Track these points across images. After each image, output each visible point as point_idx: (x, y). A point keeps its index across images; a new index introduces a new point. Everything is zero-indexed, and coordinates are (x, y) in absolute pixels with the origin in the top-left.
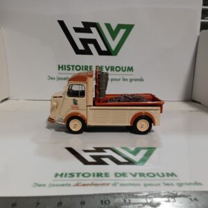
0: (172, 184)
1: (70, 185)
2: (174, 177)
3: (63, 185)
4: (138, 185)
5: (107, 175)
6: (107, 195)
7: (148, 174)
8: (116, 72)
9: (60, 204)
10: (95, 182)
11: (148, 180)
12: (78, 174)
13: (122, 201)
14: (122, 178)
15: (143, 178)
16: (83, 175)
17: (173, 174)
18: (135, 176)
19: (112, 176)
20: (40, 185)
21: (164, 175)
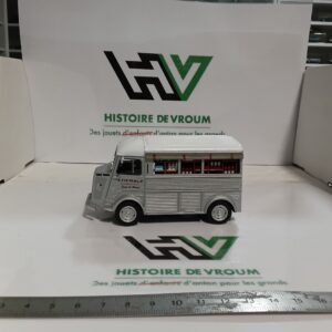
0: (253, 283)
1: (135, 284)
2: (256, 275)
3: (127, 284)
4: (214, 283)
5: (177, 272)
6: (179, 294)
7: (225, 271)
8: (185, 124)
9: (128, 304)
10: (164, 280)
11: (226, 279)
12: (144, 271)
13: (195, 301)
14: (195, 275)
15: (219, 276)
16: (150, 272)
17: (255, 271)
18: (210, 273)
19: (183, 273)
20: (101, 284)
21: (244, 273)
